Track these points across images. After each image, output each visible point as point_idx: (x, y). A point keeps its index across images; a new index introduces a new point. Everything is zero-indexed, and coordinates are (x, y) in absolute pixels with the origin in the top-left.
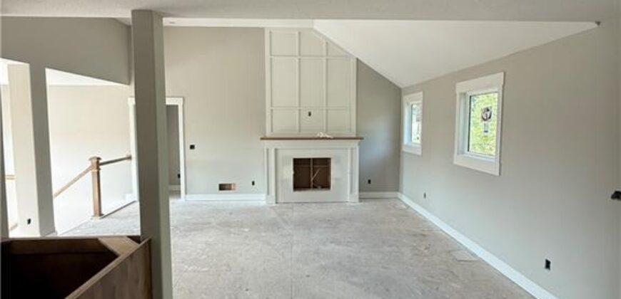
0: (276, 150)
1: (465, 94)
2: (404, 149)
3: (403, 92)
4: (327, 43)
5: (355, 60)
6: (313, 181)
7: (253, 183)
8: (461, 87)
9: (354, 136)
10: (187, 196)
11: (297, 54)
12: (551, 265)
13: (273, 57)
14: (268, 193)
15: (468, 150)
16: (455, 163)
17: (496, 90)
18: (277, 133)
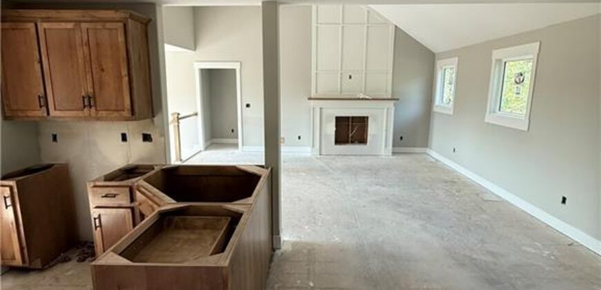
0: (321, 109)
1: (500, 60)
2: (435, 109)
3: (436, 58)
4: (368, 11)
5: (394, 27)
6: (352, 137)
7: (299, 138)
8: (497, 54)
9: (390, 97)
10: (244, 147)
11: (341, 22)
12: (567, 201)
13: (319, 25)
14: (313, 146)
15: (500, 110)
16: (486, 120)
17: (531, 56)
18: (320, 94)
